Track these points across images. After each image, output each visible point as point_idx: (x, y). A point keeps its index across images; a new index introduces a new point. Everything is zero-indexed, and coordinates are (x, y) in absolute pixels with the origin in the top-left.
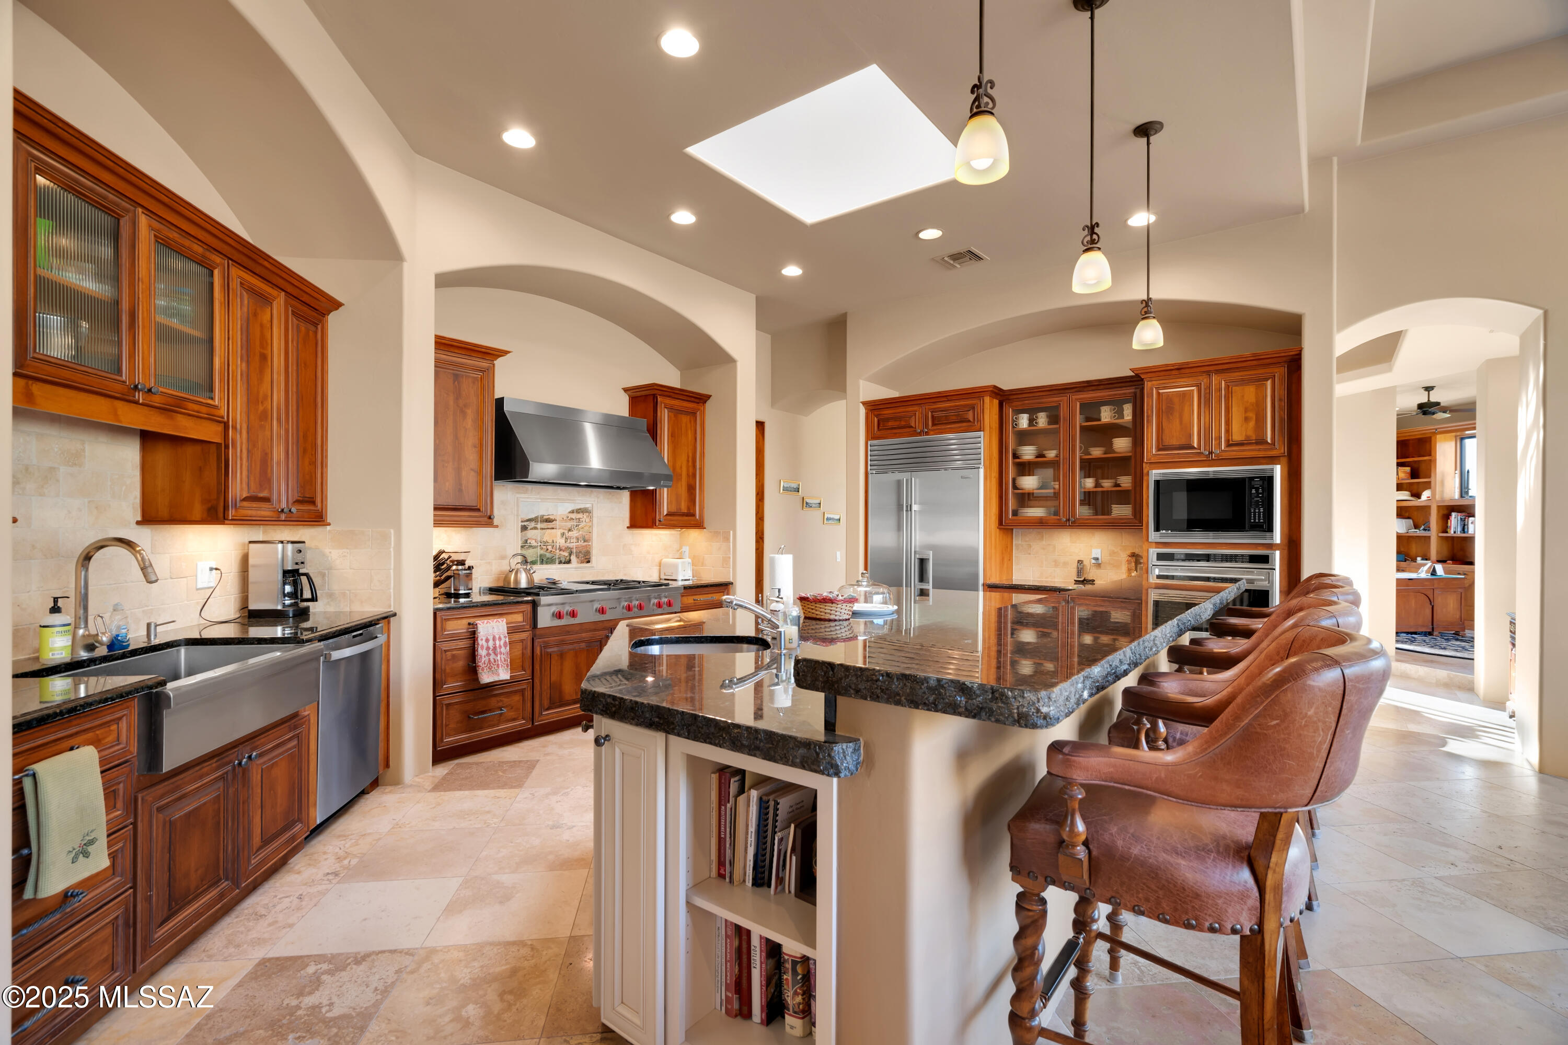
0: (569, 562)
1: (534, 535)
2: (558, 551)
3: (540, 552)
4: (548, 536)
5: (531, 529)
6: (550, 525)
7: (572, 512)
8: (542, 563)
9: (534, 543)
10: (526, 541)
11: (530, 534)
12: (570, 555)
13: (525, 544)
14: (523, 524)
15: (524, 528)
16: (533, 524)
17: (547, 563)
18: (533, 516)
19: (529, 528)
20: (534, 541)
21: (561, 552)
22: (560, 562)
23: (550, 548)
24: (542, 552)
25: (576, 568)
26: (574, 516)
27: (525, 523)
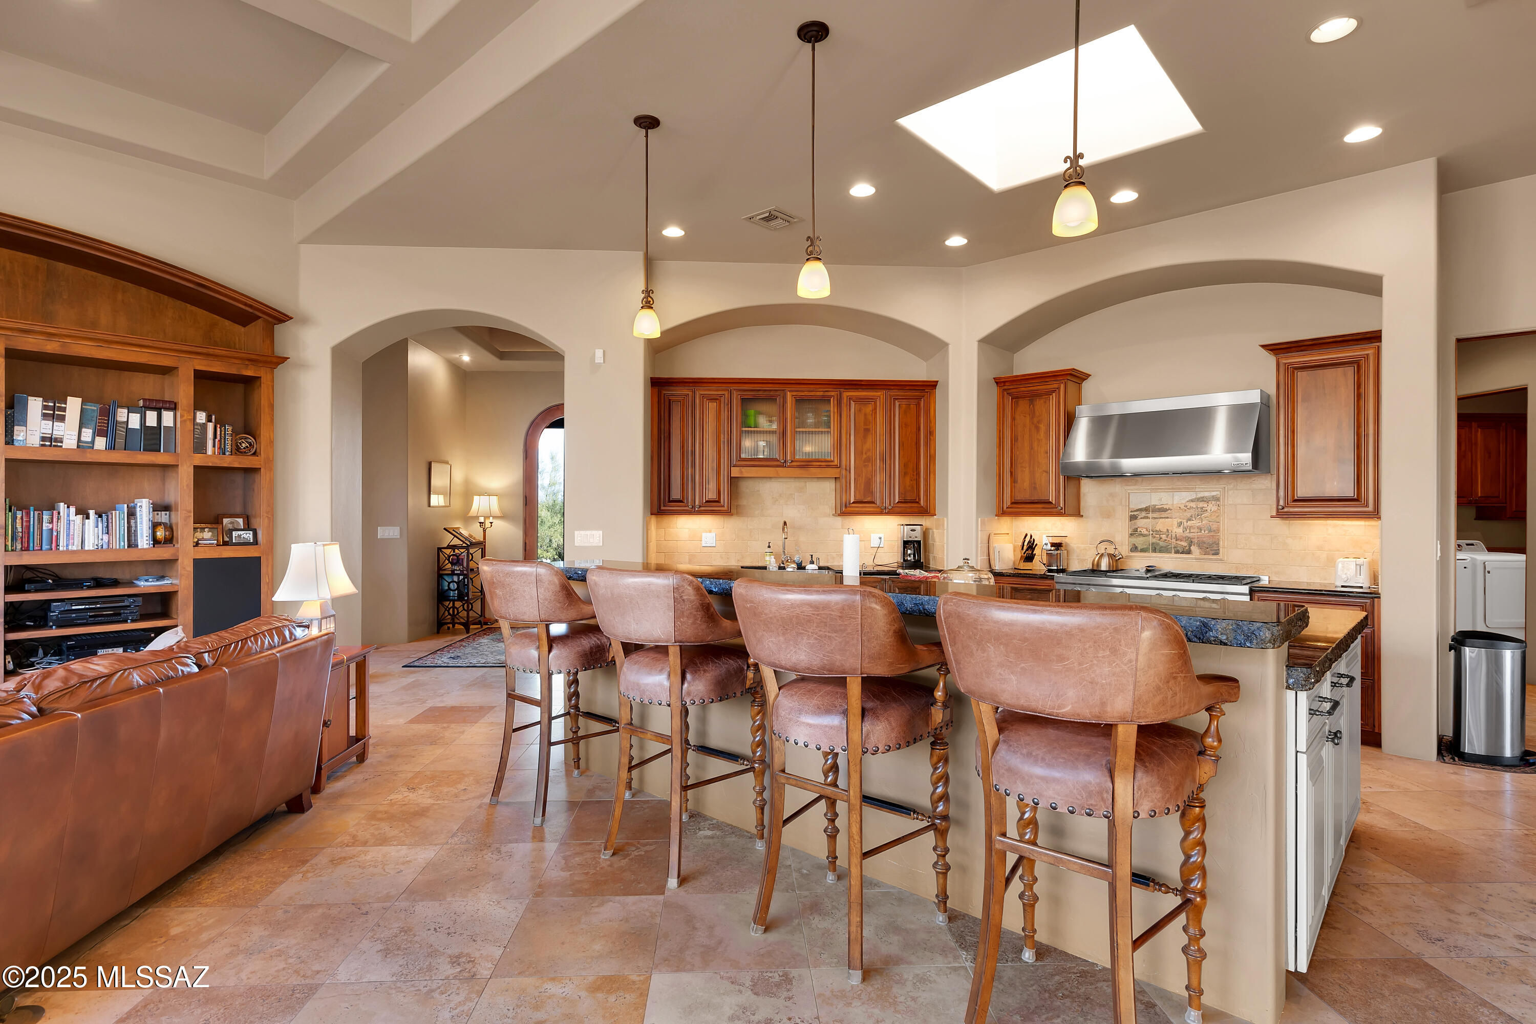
0: (1189, 552)
1: (1143, 524)
2: (1174, 540)
3: (1151, 540)
4: (1161, 525)
5: (1141, 518)
6: (1164, 515)
7: (1192, 501)
8: (1154, 551)
9: (1144, 531)
10: (1136, 530)
11: (1140, 523)
12: (1190, 546)
13: (1134, 533)
14: (1132, 513)
15: (1133, 518)
16: (1144, 514)
17: (1160, 551)
18: (1144, 506)
19: (1139, 517)
20: (1144, 530)
21: (1179, 542)
22: (1177, 552)
23: (1164, 537)
24: (1154, 540)
25: (1196, 559)
26: (1193, 505)
27: (1135, 513)
